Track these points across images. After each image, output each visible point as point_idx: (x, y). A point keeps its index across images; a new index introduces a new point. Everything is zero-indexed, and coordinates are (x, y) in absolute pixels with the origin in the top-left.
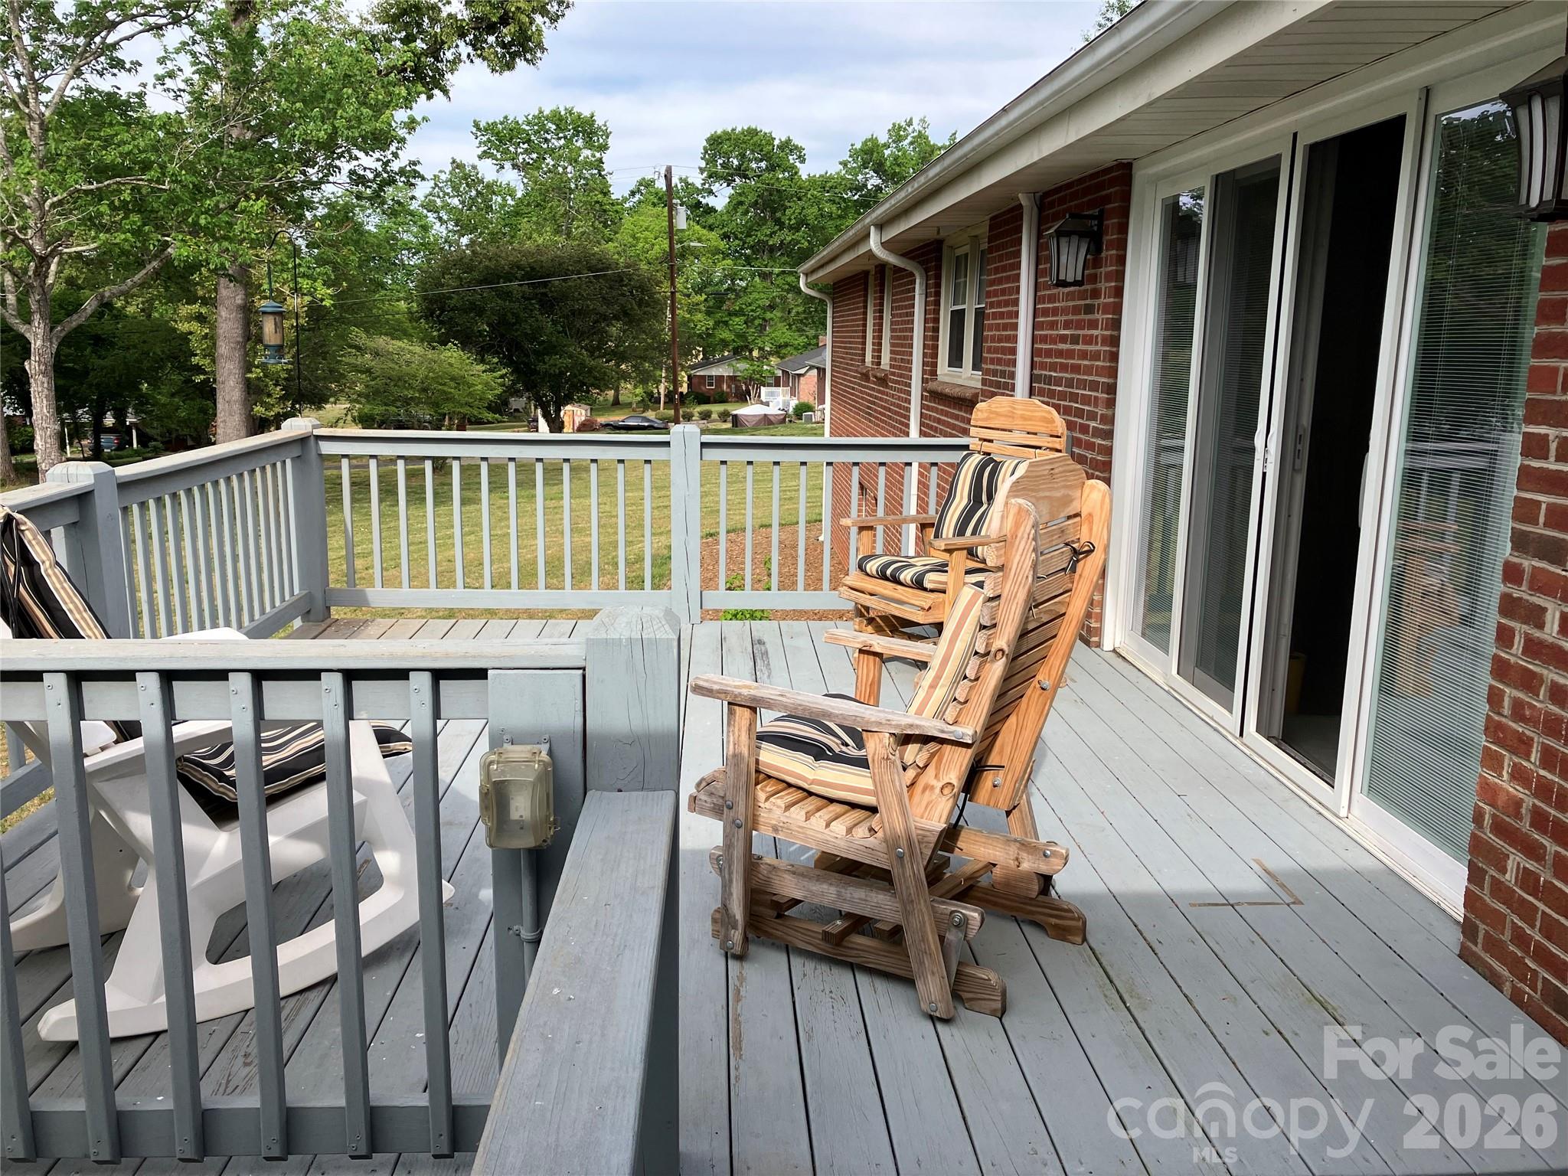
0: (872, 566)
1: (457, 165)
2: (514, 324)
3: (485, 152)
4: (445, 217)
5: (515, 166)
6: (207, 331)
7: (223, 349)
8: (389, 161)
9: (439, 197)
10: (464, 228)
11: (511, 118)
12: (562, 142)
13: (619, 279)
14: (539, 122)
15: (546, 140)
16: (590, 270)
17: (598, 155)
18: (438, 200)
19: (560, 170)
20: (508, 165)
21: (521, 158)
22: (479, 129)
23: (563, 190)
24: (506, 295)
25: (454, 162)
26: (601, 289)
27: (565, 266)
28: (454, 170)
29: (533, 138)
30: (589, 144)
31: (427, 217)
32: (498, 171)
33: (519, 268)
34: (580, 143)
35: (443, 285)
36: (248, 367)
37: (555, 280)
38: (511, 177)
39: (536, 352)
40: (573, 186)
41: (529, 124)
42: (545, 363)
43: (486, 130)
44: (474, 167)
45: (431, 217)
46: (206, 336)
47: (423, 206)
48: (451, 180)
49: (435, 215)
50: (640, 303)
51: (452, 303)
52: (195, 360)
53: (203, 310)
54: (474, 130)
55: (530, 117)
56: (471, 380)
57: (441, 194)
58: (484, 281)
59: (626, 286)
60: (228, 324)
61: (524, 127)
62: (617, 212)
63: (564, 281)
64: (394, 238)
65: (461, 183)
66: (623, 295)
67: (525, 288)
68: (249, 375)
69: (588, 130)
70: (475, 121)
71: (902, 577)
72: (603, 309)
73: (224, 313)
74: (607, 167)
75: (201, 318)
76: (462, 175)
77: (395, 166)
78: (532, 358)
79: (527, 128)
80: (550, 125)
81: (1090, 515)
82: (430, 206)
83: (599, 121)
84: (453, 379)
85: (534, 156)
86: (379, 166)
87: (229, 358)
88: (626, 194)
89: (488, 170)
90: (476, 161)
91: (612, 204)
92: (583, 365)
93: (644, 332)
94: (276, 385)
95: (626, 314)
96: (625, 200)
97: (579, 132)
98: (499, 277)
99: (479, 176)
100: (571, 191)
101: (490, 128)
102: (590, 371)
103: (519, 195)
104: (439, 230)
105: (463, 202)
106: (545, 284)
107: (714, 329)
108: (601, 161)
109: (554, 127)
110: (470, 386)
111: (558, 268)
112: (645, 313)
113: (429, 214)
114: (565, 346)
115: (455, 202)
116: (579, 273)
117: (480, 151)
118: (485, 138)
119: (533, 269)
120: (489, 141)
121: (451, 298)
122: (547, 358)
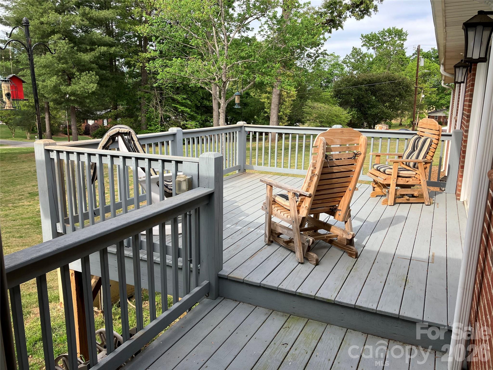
0: (375, 167)
1: (354, 49)
2: (362, 99)
3: (364, 44)
4: (349, 65)
5: (374, 48)
6: (269, 101)
7: (273, 106)
8: (318, 50)
9: (348, 59)
10: (354, 68)
11: (373, 33)
12: (391, 38)
13: (399, 84)
14: (383, 33)
15: (385, 39)
16: (389, 81)
17: (402, 42)
18: (347, 60)
19: (388, 48)
20: (371, 48)
21: (376, 45)
22: (362, 37)
23: (388, 55)
24: (360, 89)
25: (353, 48)
26: (392, 87)
27: (381, 80)
28: (353, 50)
29: (380, 38)
30: (400, 39)
31: (343, 65)
32: (368, 50)
33: (365, 81)
34: (397, 39)
35: (341, 87)
36: (279, 111)
37: (377, 85)
38: (372, 51)
39: (368, 107)
40: (392, 53)
41: (379, 34)
42: (371, 111)
43: (365, 37)
44: (360, 49)
45: (345, 65)
46: (269, 103)
47: (342, 62)
48: (352, 54)
49: (346, 65)
50: (406, 91)
51: (343, 92)
52: (265, 110)
53: (269, 95)
54: (361, 37)
55: (380, 32)
56: (341, 116)
57: (349, 58)
58: (354, 85)
59: (401, 86)
60: (275, 99)
61: (378, 35)
62: (407, 61)
63: (380, 84)
64: (333, 72)
65: (355, 55)
66: (400, 89)
67: (367, 87)
68: (279, 114)
69: (400, 34)
70: (362, 35)
71: (381, 170)
72: (392, 93)
73: (274, 96)
74: (405, 46)
75: (268, 98)
76: (356, 52)
77: (320, 52)
78: (367, 109)
79: (379, 35)
80: (387, 33)
81: (361, 144)
82: (344, 62)
83: (404, 31)
84: (336, 115)
85: (380, 44)
86: (315, 52)
87: (274, 109)
88: (412, 55)
89: (364, 50)
90: (361, 47)
91: (406, 58)
92: (383, 111)
93: (406, 101)
94: (286, 117)
95: (400, 95)
96: (411, 57)
97: (397, 35)
98: (359, 84)
99: (361, 52)
100: (392, 55)
101: (366, 37)
102: (386, 113)
103: (374, 57)
104: (346, 69)
105: (355, 60)
106: (374, 86)
107: (439, 100)
108: (403, 44)
109: (388, 34)
110: (340, 117)
111: (379, 81)
112: (407, 95)
113: (344, 65)
114: (378, 105)
115: (353, 60)
116: (385, 82)
117: (362, 44)
118: (364, 40)
119: (370, 81)
120: (366, 40)
121: (343, 91)
122: (371, 109)
